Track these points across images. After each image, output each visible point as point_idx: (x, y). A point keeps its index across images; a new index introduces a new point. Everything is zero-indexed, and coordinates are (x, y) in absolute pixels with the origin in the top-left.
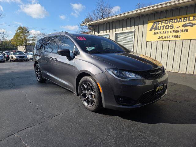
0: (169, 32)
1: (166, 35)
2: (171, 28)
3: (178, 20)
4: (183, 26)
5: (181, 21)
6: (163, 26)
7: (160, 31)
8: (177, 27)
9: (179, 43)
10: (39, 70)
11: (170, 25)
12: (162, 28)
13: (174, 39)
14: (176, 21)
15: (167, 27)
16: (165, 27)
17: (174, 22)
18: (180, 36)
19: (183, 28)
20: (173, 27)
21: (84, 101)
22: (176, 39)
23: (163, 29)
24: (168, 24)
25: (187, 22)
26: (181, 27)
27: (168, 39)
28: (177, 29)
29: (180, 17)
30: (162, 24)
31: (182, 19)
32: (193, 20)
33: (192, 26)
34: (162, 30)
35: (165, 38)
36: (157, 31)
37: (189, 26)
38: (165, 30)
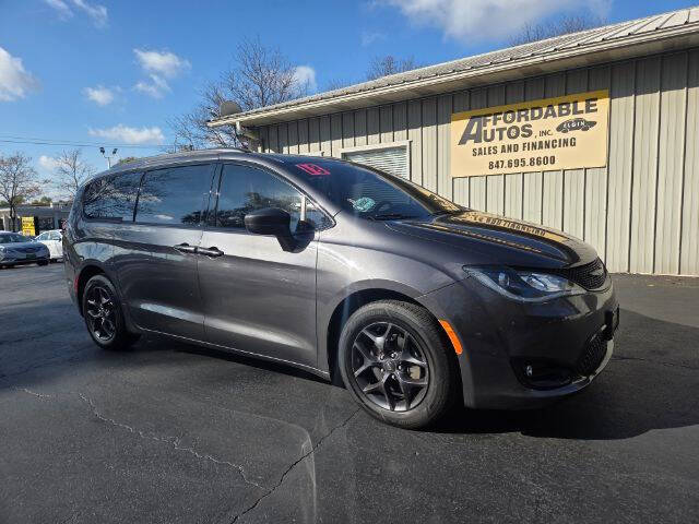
0: (521, 147)
1: (513, 156)
2: (524, 136)
3: (545, 110)
4: (560, 128)
5: (554, 115)
6: (501, 130)
7: (492, 144)
8: (545, 133)
9: (553, 180)
10: (104, 301)
11: (520, 125)
12: (497, 134)
13: (536, 168)
14: (537, 113)
15: (513, 133)
16: (505, 133)
17: (533, 118)
18: (553, 160)
19: (561, 136)
20: (530, 133)
21: (371, 397)
22: (543, 167)
23: (501, 138)
24: (515, 123)
25: (571, 117)
26: (554, 131)
27: (520, 169)
28: (544, 139)
29: (549, 101)
30: (495, 124)
31: (556, 108)
32: (588, 111)
33: (585, 129)
34: (496, 143)
35: (510, 165)
36: (484, 144)
37: (577, 128)
38: (507, 141)
